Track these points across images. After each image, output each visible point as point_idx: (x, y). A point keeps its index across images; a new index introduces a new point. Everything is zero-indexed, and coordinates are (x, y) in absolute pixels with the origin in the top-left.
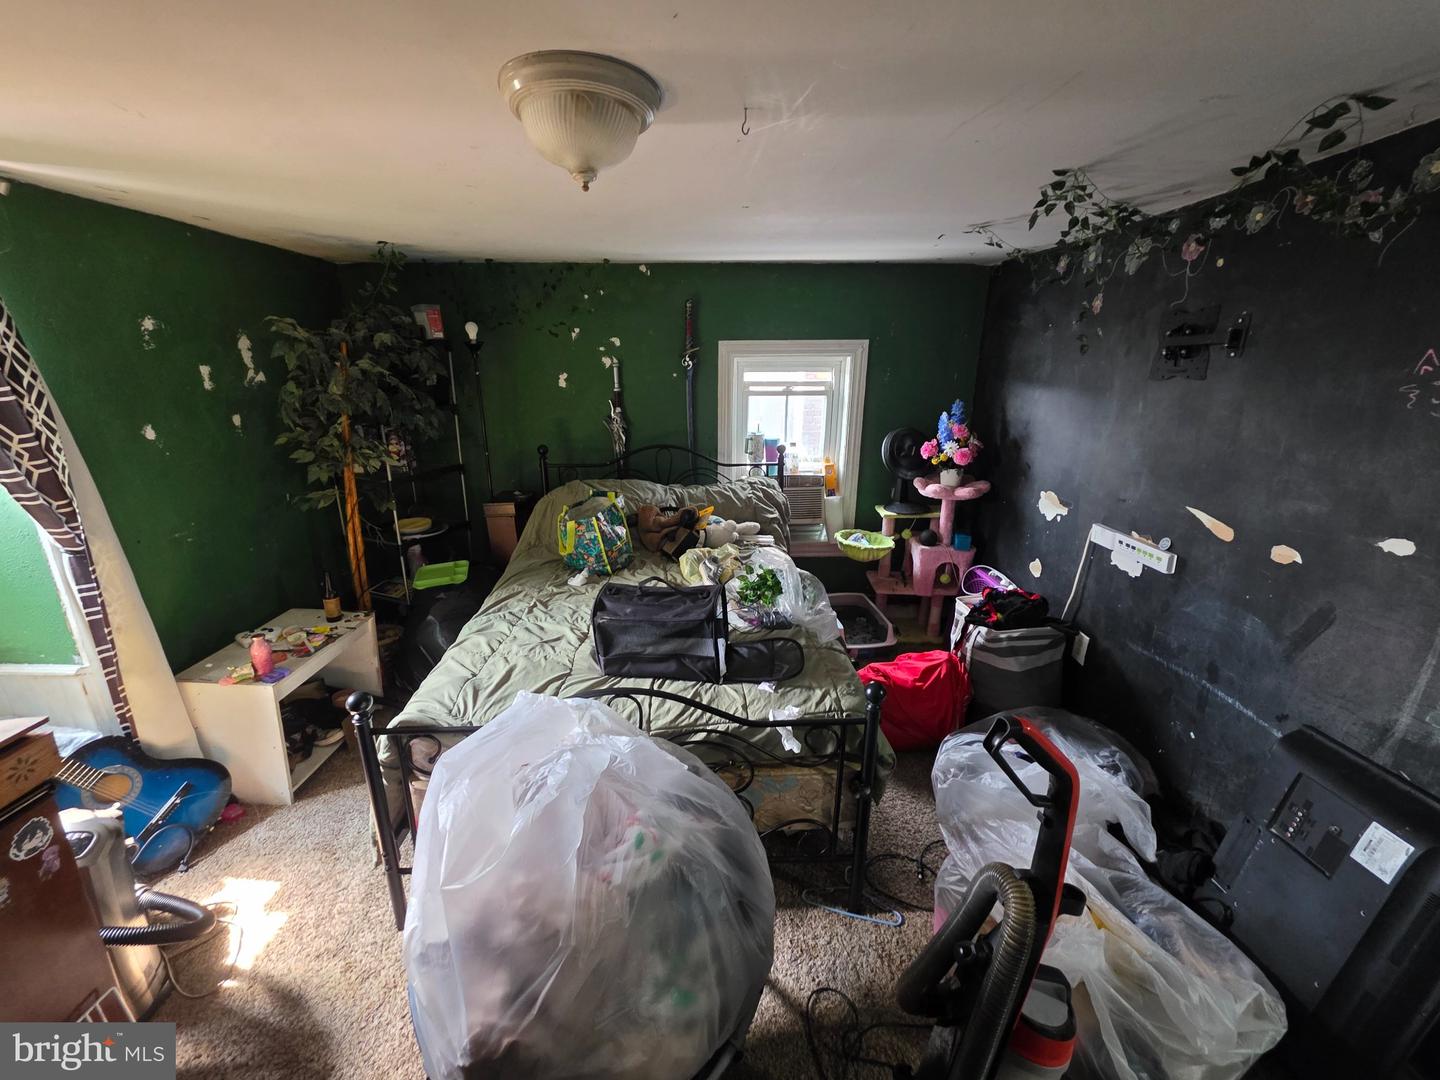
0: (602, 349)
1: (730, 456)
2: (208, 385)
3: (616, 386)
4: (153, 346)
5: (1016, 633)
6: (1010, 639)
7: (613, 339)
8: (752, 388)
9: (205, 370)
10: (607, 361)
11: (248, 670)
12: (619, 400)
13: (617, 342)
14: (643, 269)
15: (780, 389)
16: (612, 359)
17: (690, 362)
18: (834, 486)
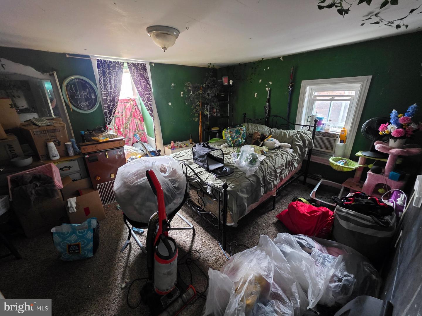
0: (266, 85)
1: (300, 122)
2: (182, 96)
3: (268, 97)
4: (173, 88)
5: (352, 212)
6: (347, 213)
7: (270, 82)
8: (318, 98)
9: (182, 93)
10: (267, 89)
11: (170, 147)
12: (269, 101)
13: (271, 83)
14: (281, 59)
15: (329, 98)
16: (269, 88)
17: (290, 89)
18: (344, 139)
